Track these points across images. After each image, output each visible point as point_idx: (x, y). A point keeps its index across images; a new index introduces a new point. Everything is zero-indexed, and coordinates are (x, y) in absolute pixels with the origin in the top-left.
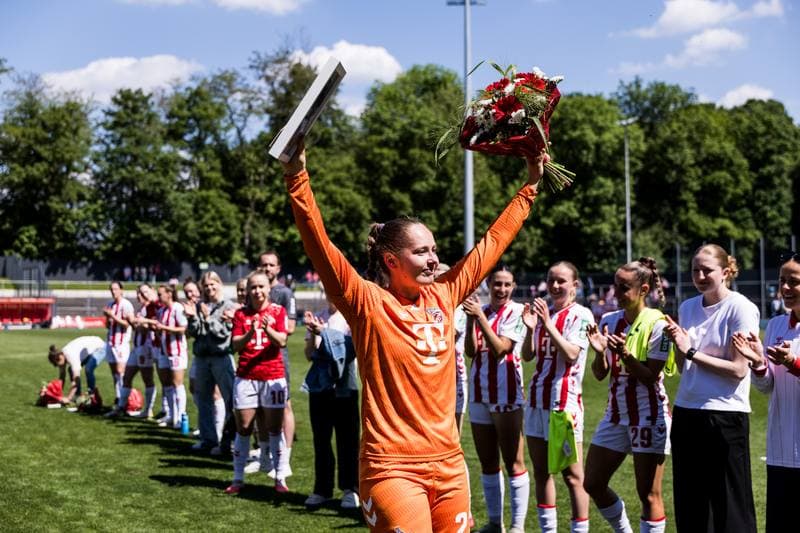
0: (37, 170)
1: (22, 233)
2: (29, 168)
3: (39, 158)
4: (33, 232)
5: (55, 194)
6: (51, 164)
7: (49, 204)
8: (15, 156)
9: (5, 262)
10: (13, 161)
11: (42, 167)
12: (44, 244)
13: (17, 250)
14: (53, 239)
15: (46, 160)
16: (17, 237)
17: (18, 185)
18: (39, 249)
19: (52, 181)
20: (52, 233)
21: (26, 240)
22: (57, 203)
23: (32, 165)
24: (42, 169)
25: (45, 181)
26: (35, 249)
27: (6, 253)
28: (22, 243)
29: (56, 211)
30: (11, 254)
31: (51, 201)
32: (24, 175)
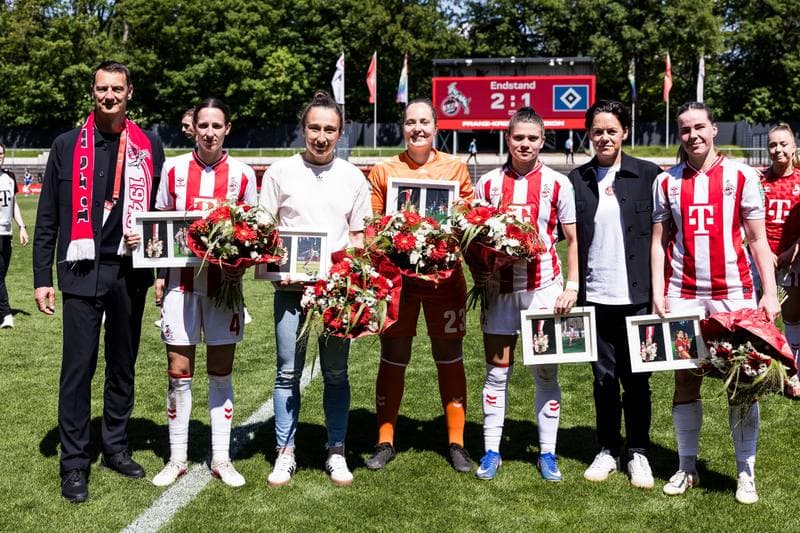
0: (769, 26)
1: (753, 95)
2: (760, 23)
3: (772, 13)
4: (766, 94)
5: (789, 51)
6: (784, 18)
7: (783, 62)
8: (745, 12)
9: (735, 127)
10: (744, 17)
11: (776, 21)
12: (778, 106)
13: (748, 113)
14: (789, 101)
15: (779, 14)
16: (748, 101)
17: (749, 43)
18: (774, 113)
19: (785, 37)
20: (786, 93)
21: (758, 103)
22: (792, 61)
23: (764, 21)
24: (774, 24)
25: (779, 36)
26: (767, 111)
27: (736, 117)
28: (754, 106)
29: (791, 69)
30: (742, 118)
31: (785, 59)
32: (755, 32)
